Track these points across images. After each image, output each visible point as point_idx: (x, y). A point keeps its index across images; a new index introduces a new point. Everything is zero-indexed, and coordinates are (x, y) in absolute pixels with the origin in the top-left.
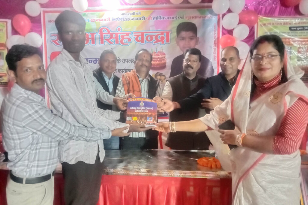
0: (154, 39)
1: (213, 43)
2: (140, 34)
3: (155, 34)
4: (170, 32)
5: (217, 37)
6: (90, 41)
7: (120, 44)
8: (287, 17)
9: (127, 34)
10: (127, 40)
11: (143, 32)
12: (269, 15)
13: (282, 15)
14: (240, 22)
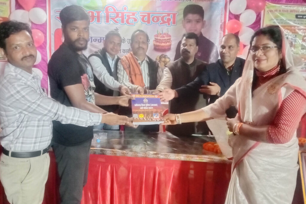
0: (160, 20)
1: (219, 27)
2: (146, 14)
3: (162, 15)
4: (177, 14)
5: (223, 21)
6: (96, 19)
7: (125, 24)
8: (294, 5)
9: (134, 14)
10: (133, 20)
11: (149, 12)
12: (276, 2)
13: (289, 3)
14: (248, 8)
